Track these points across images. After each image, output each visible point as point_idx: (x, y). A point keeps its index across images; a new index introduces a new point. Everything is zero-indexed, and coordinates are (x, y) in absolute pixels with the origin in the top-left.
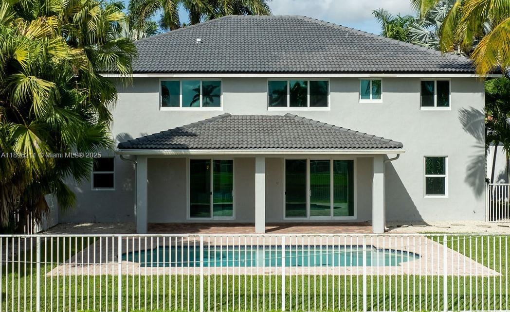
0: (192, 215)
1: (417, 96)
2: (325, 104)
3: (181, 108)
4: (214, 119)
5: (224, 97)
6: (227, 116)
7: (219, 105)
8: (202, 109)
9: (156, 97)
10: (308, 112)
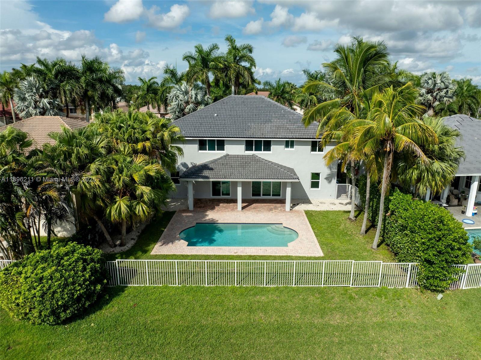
0: (213, 195)
1: (309, 148)
2: (270, 150)
3: (207, 151)
4: (221, 158)
5: (226, 147)
6: (228, 155)
7: (223, 150)
8: (216, 152)
9: (196, 146)
10: (262, 154)
